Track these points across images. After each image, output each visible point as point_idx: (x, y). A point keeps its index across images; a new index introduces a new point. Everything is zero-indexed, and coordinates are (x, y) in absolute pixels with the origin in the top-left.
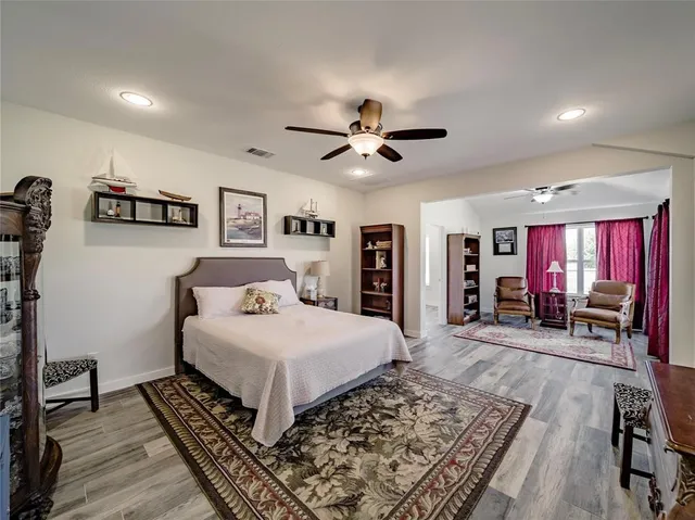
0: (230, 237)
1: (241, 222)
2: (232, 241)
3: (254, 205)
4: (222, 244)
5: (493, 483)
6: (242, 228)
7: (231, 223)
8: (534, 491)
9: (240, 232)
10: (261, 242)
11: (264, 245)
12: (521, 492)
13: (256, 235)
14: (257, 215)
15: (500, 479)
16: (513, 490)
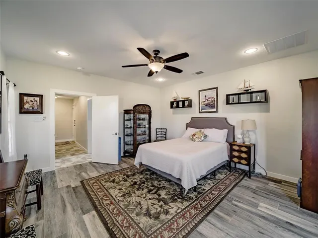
0: (202, 109)
1: (206, 102)
2: (203, 111)
3: (212, 94)
4: (200, 112)
5: (94, 212)
6: (206, 105)
7: (202, 104)
8: (79, 225)
9: (206, 107)
10: (215, 110)
11: (217, 111)
12: (83, 219)
13: (213, 107)
14: (213, 98)
15: (94, 216)
16: (86, 218)
